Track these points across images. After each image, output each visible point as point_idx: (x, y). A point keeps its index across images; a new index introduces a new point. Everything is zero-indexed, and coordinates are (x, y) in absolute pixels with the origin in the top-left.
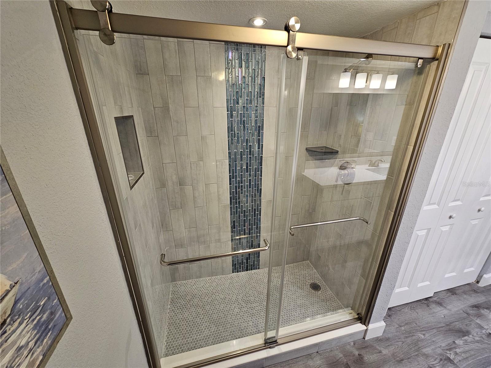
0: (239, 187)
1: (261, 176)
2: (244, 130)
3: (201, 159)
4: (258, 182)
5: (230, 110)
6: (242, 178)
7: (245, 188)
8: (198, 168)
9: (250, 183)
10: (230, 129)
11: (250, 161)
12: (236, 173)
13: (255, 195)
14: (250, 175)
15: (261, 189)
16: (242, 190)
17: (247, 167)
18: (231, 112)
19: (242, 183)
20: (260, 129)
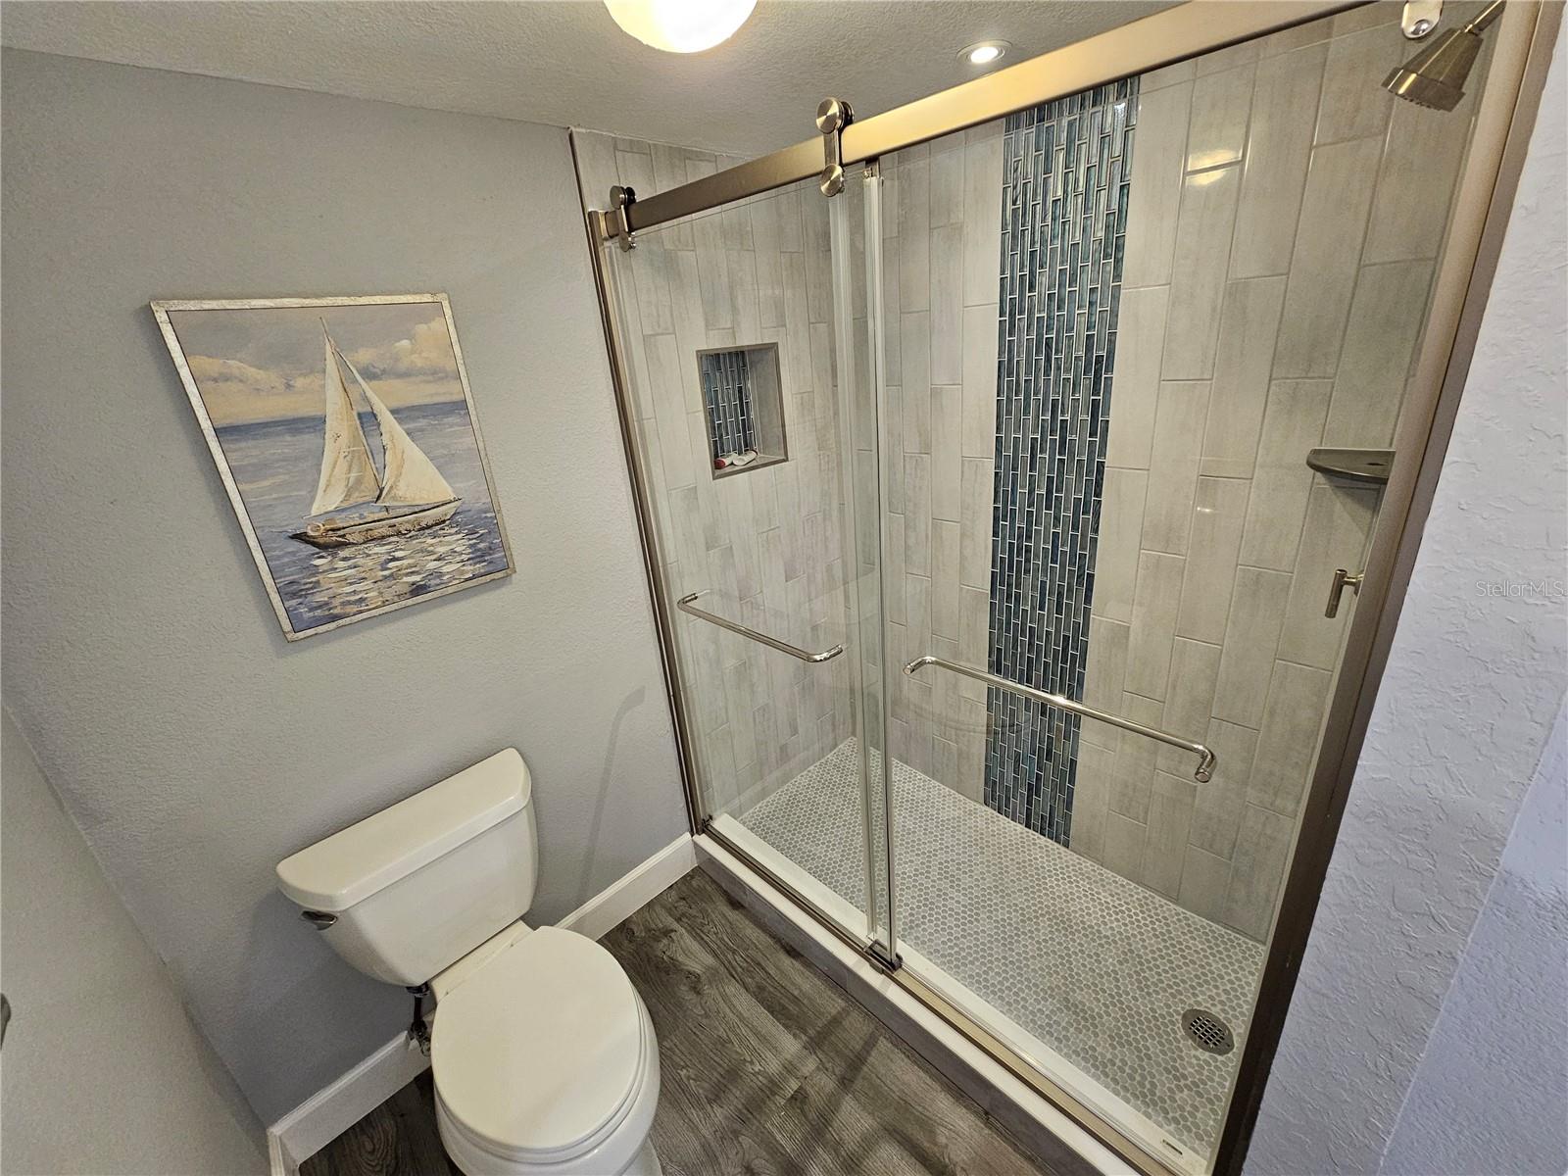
0: (1019, 550)
1: (1096, 531)
2: (1047, 373)
3: (927, 449)
4: (1083, 548)
5: (1010, 312)
6: (1029, 523)
7: (1037, 556)
8: (919, 471)
9: (1055, 546)
10: (1005, 369)
11: (1060, 473)
12: (1014, 503)
13: (1070, 589)
14: (1057, 518)
15: (1091, 577)
16: (1028, 560)
17: (1049, 492)
18: (1012, 315)
19: (1029, 538)
20: (1100, 367)
